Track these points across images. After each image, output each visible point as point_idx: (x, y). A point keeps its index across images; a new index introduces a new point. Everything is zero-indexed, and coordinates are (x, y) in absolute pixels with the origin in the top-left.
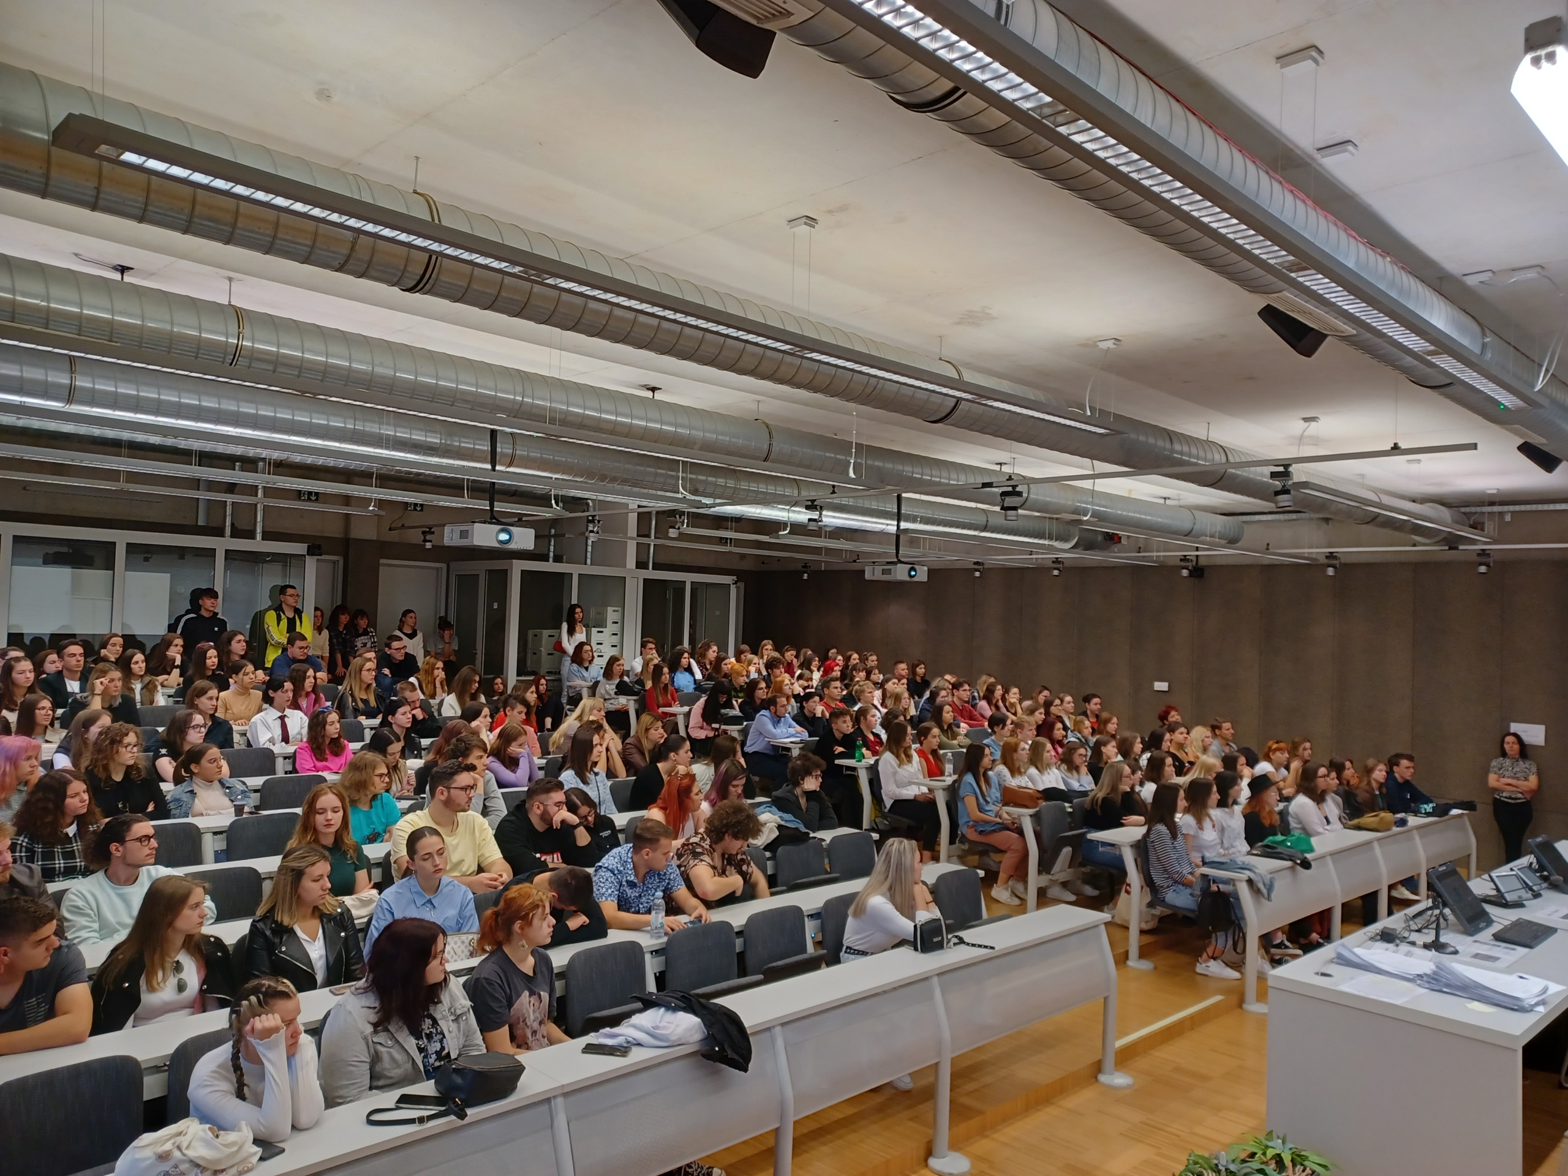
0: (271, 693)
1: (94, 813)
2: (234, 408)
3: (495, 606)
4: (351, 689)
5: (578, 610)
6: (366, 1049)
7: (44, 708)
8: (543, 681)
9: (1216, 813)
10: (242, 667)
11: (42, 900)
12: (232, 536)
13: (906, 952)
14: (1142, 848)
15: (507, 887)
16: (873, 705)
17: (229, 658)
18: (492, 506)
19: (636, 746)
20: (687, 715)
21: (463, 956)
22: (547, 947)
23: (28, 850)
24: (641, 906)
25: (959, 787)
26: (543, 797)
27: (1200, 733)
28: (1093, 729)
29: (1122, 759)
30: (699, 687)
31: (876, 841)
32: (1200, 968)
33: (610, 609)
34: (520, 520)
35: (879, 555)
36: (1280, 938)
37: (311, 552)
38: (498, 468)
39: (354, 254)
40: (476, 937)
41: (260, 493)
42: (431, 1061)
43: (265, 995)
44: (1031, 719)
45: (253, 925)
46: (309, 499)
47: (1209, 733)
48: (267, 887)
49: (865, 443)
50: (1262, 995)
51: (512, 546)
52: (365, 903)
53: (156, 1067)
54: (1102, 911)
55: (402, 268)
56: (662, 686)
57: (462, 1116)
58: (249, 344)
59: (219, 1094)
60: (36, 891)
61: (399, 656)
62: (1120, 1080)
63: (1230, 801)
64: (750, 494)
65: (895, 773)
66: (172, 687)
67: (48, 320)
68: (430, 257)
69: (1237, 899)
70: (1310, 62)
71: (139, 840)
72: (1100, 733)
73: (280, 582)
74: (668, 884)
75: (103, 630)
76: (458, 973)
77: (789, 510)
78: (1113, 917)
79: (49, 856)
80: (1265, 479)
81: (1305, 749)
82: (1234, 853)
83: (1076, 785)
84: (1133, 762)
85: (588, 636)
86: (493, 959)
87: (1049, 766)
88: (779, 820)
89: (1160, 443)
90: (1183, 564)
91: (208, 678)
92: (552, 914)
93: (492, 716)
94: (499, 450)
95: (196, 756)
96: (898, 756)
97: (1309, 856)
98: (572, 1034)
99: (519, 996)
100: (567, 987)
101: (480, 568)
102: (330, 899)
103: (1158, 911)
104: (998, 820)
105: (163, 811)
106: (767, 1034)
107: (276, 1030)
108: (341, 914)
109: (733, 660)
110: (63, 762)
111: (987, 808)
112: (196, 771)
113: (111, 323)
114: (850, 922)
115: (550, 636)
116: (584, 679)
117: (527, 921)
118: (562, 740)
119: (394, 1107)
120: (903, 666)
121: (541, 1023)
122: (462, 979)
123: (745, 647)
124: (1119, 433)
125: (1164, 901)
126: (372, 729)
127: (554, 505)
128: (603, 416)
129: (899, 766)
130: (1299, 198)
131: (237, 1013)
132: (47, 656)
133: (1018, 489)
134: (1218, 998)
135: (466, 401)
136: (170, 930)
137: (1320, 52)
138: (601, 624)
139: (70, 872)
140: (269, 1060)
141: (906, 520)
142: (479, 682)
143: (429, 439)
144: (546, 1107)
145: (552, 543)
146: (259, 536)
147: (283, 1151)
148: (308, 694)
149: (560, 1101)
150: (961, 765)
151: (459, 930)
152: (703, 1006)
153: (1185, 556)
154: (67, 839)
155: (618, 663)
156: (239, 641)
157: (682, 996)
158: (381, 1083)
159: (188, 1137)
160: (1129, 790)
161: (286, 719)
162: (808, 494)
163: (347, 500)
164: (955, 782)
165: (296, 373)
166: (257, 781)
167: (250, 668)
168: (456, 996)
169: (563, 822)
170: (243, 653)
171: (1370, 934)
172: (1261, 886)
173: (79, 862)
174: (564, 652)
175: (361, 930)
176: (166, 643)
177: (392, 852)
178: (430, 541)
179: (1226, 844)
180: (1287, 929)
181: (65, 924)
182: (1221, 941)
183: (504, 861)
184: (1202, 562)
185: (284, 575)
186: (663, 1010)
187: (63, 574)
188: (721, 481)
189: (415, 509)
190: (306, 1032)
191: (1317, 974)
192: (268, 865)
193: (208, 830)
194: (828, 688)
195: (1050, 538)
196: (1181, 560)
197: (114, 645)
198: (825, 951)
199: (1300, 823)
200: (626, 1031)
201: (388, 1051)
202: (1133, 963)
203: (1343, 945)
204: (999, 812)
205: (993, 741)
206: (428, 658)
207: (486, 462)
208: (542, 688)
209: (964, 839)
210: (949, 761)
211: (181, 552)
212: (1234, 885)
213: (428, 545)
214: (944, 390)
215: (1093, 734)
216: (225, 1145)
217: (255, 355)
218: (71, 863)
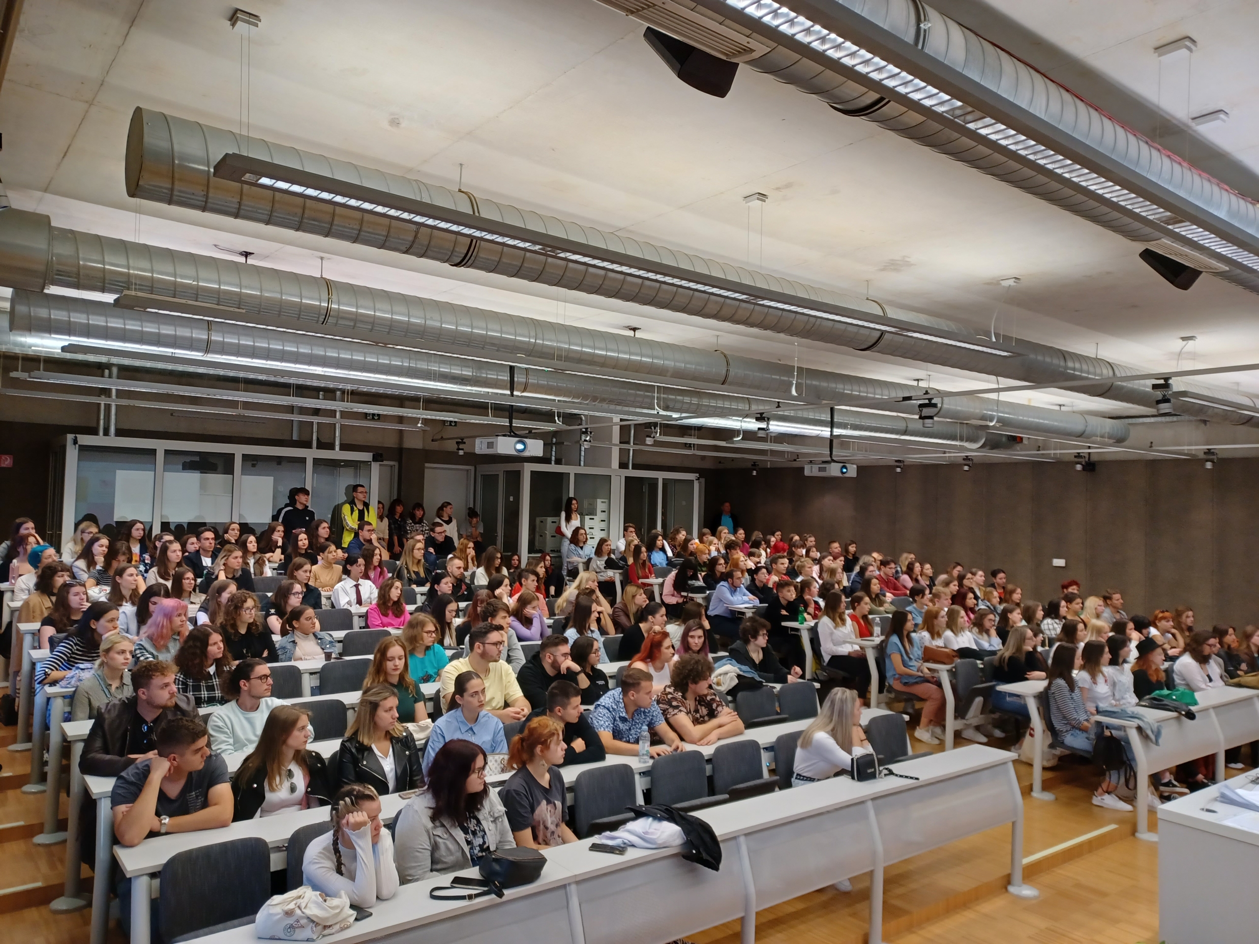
0: (348, 567)
1: (227, 658)
2: (322, 353)
3: (511, 499)
4: (406, 564)
5: (574, 502)
6: (428, 840)
7: (188, 578)
8: (548, 558)
9: (1108, 670)
10: (327, 547)
11: (197, 720)
12: (318, 448)
13: (844, 780)
14: (1044, 698)
15: (529, 718)
16: (812, 577)
17: (317, 540)
18: (511, 422)
19: (623, 611)
20: (662, 585)
21: (496, 771)
22: (560, 766)
23: (183, 683)
24: (631, 737)
25: (886, 646)
26: (553, 649)
27: (1093, 602)
28: (1000, 598)
29: (1026, 624)
30: (670, 563)
31: (817, 689)
32: (1096, 801)
33: (599, 501)
34: (530, 432)
35: (816, 455)
36: (1168, 778)
37: (375, 459)
38: (515, 393)
39: (417, 240)
40: (506, 757)
41: (338, 415)
42: (476, 852)
43: (357, 797)
44: (947, 590)
45: (342, 744)
46: (373, 419)
47: (1101, 602)
48: (351, 716)
49: (805, 366)
50: (1153, 826)
51: (527, 454)
52: (423, 729)
53: (278, 847)
54: (1009, 750)
55: (452, 249)
56: (641, 562)
57: (500, 895)
58: (336, 307)
59: (325, 870)
60: (192, 714)
61: (440, 538)
62: (1027, 891)
63: (1121, 660)
64: (710, 409)
65: (832, 634)
66: (276, 562)
67: (197, 294)
68: (472, 241)
69: (1128, 743)
70: (1184, 51)
71: (260, 678)
72: (1006, 601)
73: (352, 482)
74: (652, 719)
75: (225, 519)
76: (495, 785)
77: (741, 421)
78: (1019, 756)
79: (197, 688)
80: (1147, 389)
81: (1188, 617)
82: (1124, 704)
83: (986, 645)
84: (1035, 627)
85: (582, 522)
86: (520, 775)
87: (962, 629)
88: (738, 671)
89: (1055, 361)
90: (1076, 460)
91: (301, 555)
92: (564, 740)
93: (511, 585)
94: (516, 379)
95: (296, 615)
96: (834, 620)
97: (1193, 708)
98: (580, 836)
99: (539, 803)
100: (576, 799)
101: (499, 469)
102: (399, 726)
103: (1058, 751)
104: (920, 674)
105: (274, 657)
106: (733, 843)
107: (364, 824)
108: (406, 737)
109: (697, 541)
110: (203, 618)
111: (911, 664)
112: (296, 626)
113: (239, 294)
114: (799, 752)
115: (553, 522)
116: (579, 556)
117: (546, 745)
118: (565, 604)
119: (449, 886)
120: (836, 545)
121: (557, 825)
122: (498, 789)
123: (706, 530)
124: (1019, 355)
125: (1063, 743)
126: (422, 594)
127: (557, 421)
128: (597, 352)
129: (835, 628)
130: (1176, 161)
131: (337, 810)
132: (188, 539)
133: (933, 401)
134: (1113, 827)
135: (493, 344)
136: (284, 747)
137: (1193, 41)
138: (592, 512)
139: (211, 701)
140: (359, 846)
141: (838, 427)
142: (501, 558)
143: (464, 373)
144: (562, 892)
145: (554, 449)
146: (337, 448)
147: (371, 914)
148: (375, 567)
149: (573, 887)
150: (888, 627)
151: (493, 751)
152: (683, 818)
153: (1079, 453)
154: (209, 677)
155: (606, 544)
156: (324, 528)
157: (666, 809)
158: (439, 866)
159: (305, 900)
160: (1031, 650)
161: (360, 587)
162: (756, 408)
163: (401, 419)
164: (882, 642)
165: (370, 327)
166: (340, 634)
167: (333, 547)
168: (494, 804)
169: (568, 669)
170: (327, 536)
171: (1251, 778)
172: (1149, 732)
173: (218, 693)
174: (563, 535)
175: (421, 749)
176: (272, 530)
177: (441, 690)
178: (462, 449)
179: (1117, 696)
180: (1174, 770)
181: (212, 739)
182: (1114, 778)
183: (524, 698)
184: (1094, 458)
185: (355, 476)
186: (651, 819)
187: (194, 477)
188: (687, 399)
189: (451, 425)
190: (385, 826)
191: (1203, 809)
192: (351, 698)
193: (306, 671)
194: (776, 563)
195: (962, 440)
196: (1075, 457)
197: (233, 530)
198: (778, 778)
199: (1184, 680)
200: (622, 835)
201: (444, 842)
202: (1037, 794)
203: (1227, 787)
204: (919, 667)
205: (915, 608)
206: (462, 540)
207: (506, 389)
208: (548, 563)
209: (891, 689)
210: (877, 624)
211: (279, 460)
212: (1125, 731)
213: (461, 453)
214: (872, 325)
215: (1000, 603)
216: (332, 908)
217: (341, 315)
218: (212, 694)
